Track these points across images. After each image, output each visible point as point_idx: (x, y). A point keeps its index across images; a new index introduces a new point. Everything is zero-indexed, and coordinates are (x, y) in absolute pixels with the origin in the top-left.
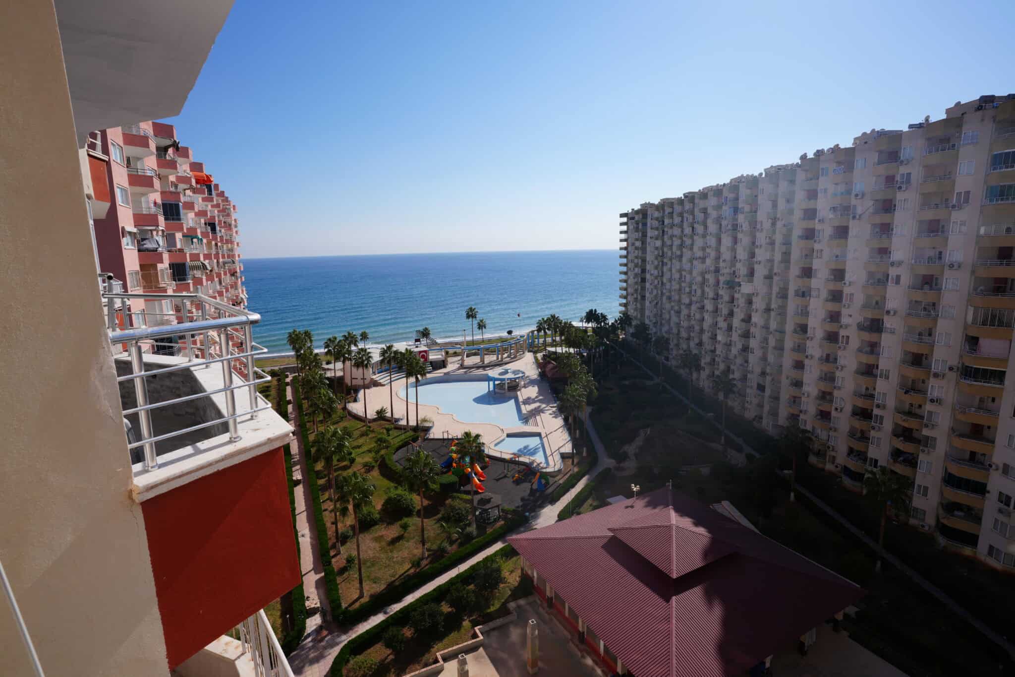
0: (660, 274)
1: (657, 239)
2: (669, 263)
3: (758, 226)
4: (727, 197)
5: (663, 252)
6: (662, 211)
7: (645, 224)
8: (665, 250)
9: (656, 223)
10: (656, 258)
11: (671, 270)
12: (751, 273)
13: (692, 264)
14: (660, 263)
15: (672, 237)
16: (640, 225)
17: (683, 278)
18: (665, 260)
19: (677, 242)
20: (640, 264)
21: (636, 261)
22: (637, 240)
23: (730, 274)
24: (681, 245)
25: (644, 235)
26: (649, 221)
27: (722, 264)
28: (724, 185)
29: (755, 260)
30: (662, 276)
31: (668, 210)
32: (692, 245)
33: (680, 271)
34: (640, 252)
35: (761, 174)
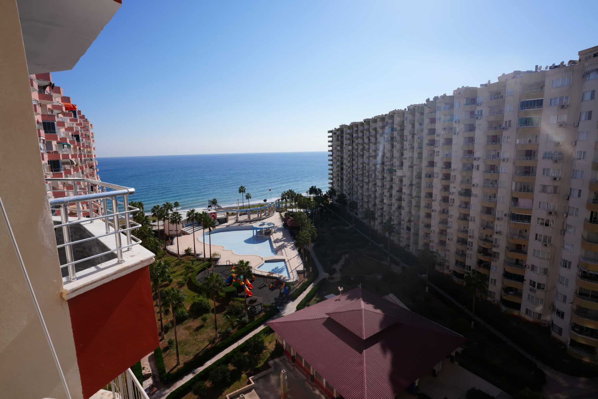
0: (351, 166)
1: (349, 145)
2: (356, 159)
3: (405, 138)
4: (387, 122)
5: (353, 153)
6: (351, 129)
7: (342, 137)
8: (354, 151)
9: (348, 136)
10: (349, 156)
11: (357, 163)
12: (402, 164)
13: (369, 160)
14: (351, 159)
15: (357, 144)
16: (340, 137)
17: (365, 167)
18: (354, 158)
19: (360, 147)
20: (340, 159)
21: (338, 158)
22: (338, 146)
23: (390, 165)
24: (363, 149)
25: (342, 143)
26: (344, 135)
27: (385, 160)
28: (386, 115)
29: (403, 157)
30: (353, 166)
31: (355, 129)
32: (369, 149)
33: (363, 163)
34: (340, 152)
35: (405, 109)
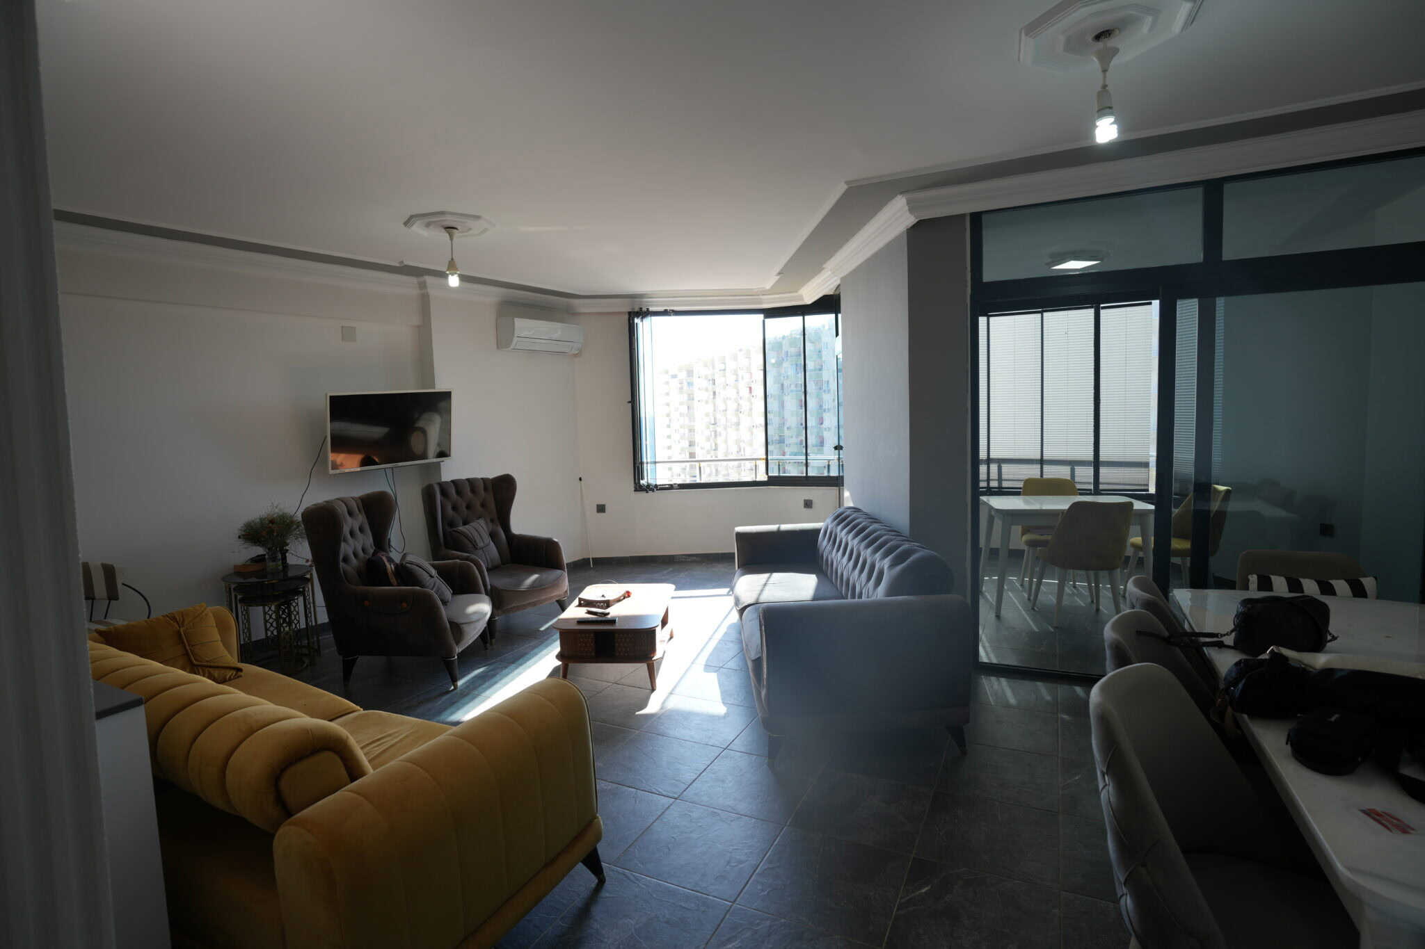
0: (714, 448)
1: (707, 402)
2: (723, 433)
3: (825, 387)
4: (787, 352)
5: (715, 419)
6: (711, 368)
7: (690, 384)
8: (718, 416)
9: (705, 384)
10: (708, 428)
11: (726, 442)
12: (822, 443)
13: (752, 434)
14: (713, 433)
15: (725, 400)
16: (685, 384)
17: (742, 450)
18: (719, 430)
19: (732, 406)
20: (687, 435)
21: (682, 431)
22: (681, 404)
23: (797, 444)
24: (737, 410)
25: (691, 397)
26: (695, 380)
27: (787, 433)
28: (784, 338)
29: (823, 426)
30: (716, 449)
31: (719, 366)
32: (751, 409)
33: (738, 442)
34: (687, 419)
35: (824, 326)
